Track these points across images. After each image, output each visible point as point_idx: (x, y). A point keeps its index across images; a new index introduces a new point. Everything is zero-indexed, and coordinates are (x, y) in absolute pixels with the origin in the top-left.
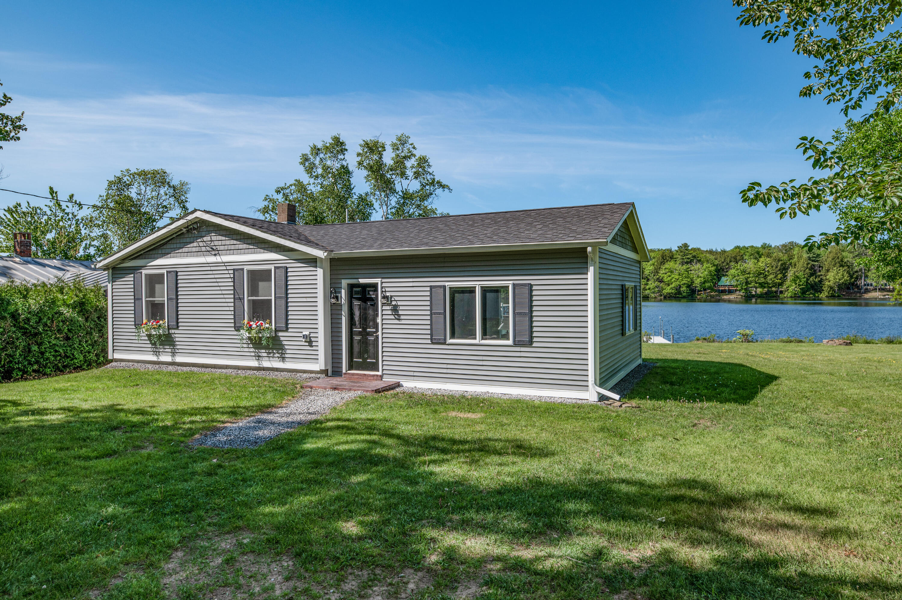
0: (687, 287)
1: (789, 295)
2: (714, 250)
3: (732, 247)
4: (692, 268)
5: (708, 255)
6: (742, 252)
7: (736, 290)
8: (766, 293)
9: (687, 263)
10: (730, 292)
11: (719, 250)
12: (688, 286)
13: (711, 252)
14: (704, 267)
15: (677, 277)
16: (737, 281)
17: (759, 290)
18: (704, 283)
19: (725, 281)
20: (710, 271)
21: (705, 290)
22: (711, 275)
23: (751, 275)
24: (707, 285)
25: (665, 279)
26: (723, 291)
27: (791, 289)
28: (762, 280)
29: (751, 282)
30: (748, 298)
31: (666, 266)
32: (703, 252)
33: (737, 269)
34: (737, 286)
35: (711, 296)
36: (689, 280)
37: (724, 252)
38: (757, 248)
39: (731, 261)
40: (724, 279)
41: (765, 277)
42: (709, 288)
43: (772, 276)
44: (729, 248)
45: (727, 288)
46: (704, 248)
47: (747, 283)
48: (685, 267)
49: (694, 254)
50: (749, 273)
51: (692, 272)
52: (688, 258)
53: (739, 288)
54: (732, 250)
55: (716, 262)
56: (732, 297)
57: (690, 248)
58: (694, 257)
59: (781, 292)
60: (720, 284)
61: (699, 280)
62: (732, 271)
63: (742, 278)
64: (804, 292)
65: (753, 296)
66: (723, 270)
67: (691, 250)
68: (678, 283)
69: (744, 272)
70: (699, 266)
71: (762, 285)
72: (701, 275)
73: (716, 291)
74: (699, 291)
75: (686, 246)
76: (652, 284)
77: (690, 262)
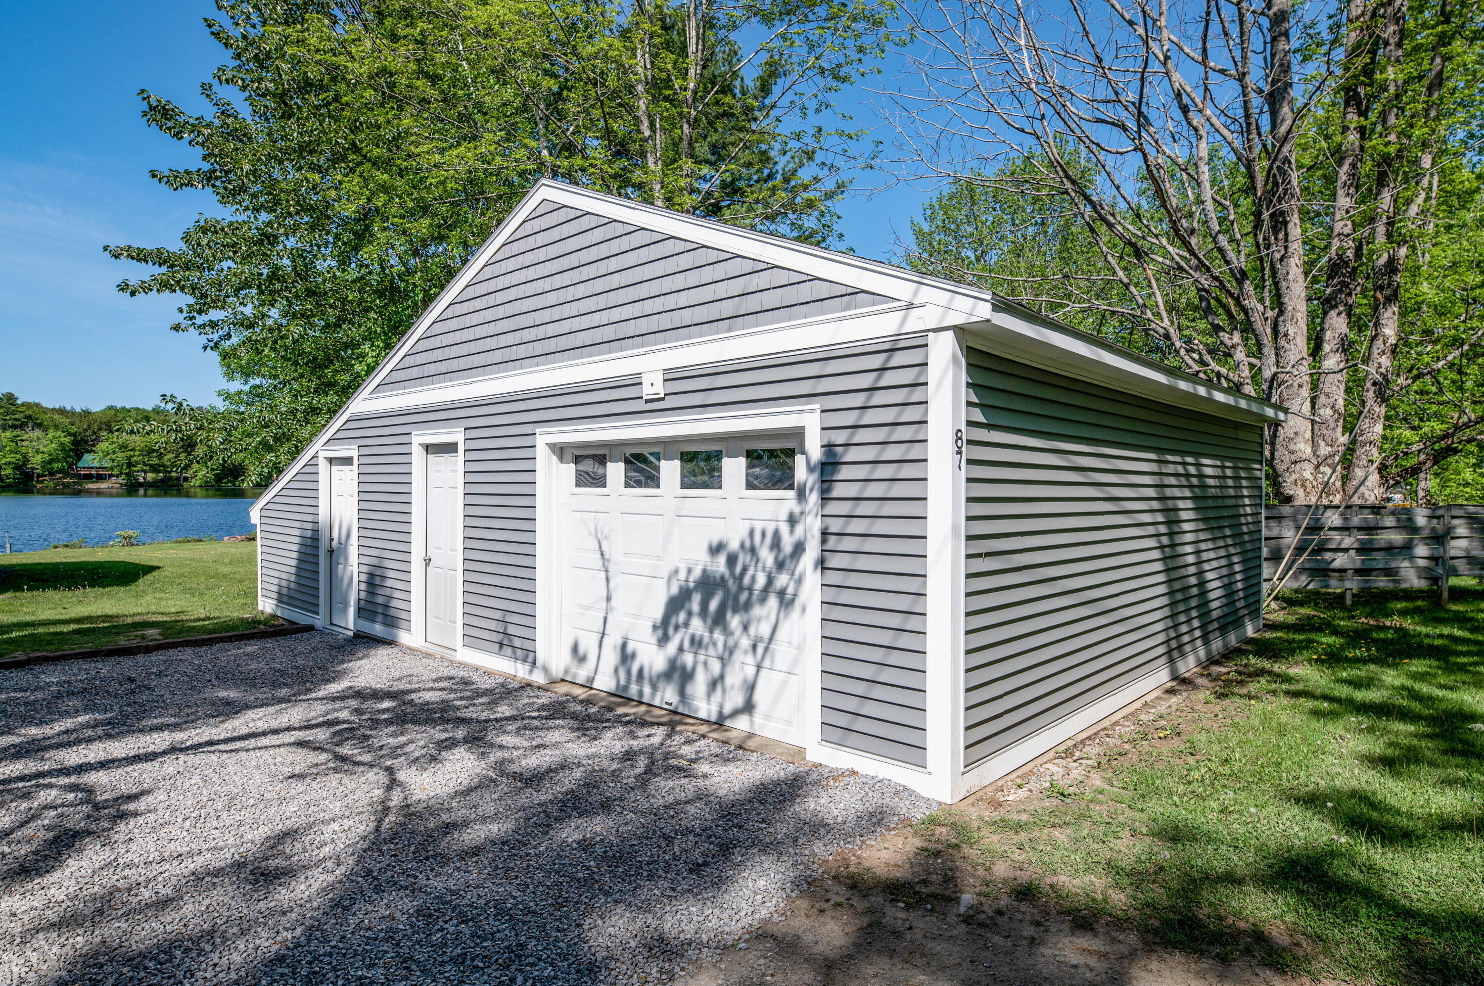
0: (14, 469)
1: (197, 484)
2: (68, 408)
3: (102, 407)
4: (25, 437)
5: (56, 417)
6: (121, 416)
7: (110, 476)
8: (162, 481)
9: (14, 427)
10: (100, 478)
11: (78, 410)
12: (17, 467)
13: (62, 412)
14: (50, 436)
16: (113, 461)
17: (151, 476)
18: (51, 462)
19: (90, 460)
20: (62, 444)
21: (52, 474)
22: (64, 450)
23: (137, 453)
24: (56, 466)
26: (88, 477)
27: (200, 475)
28: (155, 461)
29: (137, 463)
30: (132, 488)
32: (46, 411)
33: (113, 443)
34: (112, 469)
35: (63, 484)
36: (18, 456)
37: (86, 413)
38: (144, 410)
39: (100, 429)
40: (87, 457)
41: (160, 456)
42: (60, 471)
43: (170, 456)
44: (97, 406)
45: (94, 472)
46: (48, 404)
47: (130, 465)
48: (9, 434)
49: (30, 412)
50: (133, 450)
51: (26, 443)
52: (16, 419)
53: (116, 472)
54: (103, 412)
55: (74, 429)
56: (104, 485)
57: (19, 402)
58: (29, 417)
59: (186, 479)
60: (80, 464)
61: (39, 458)
62: (103, 446)
63: (121, 456)
64: (219, 478)
65: (141, 485)
66: (86, 442)
67: (23, 405)
69: (123, 447)
70: (38, 433)
71: (154, 469)
72: (42, 449)
73: (74, 476)
74: (39, 476)
75: (11, 396)
77: (22, 426)
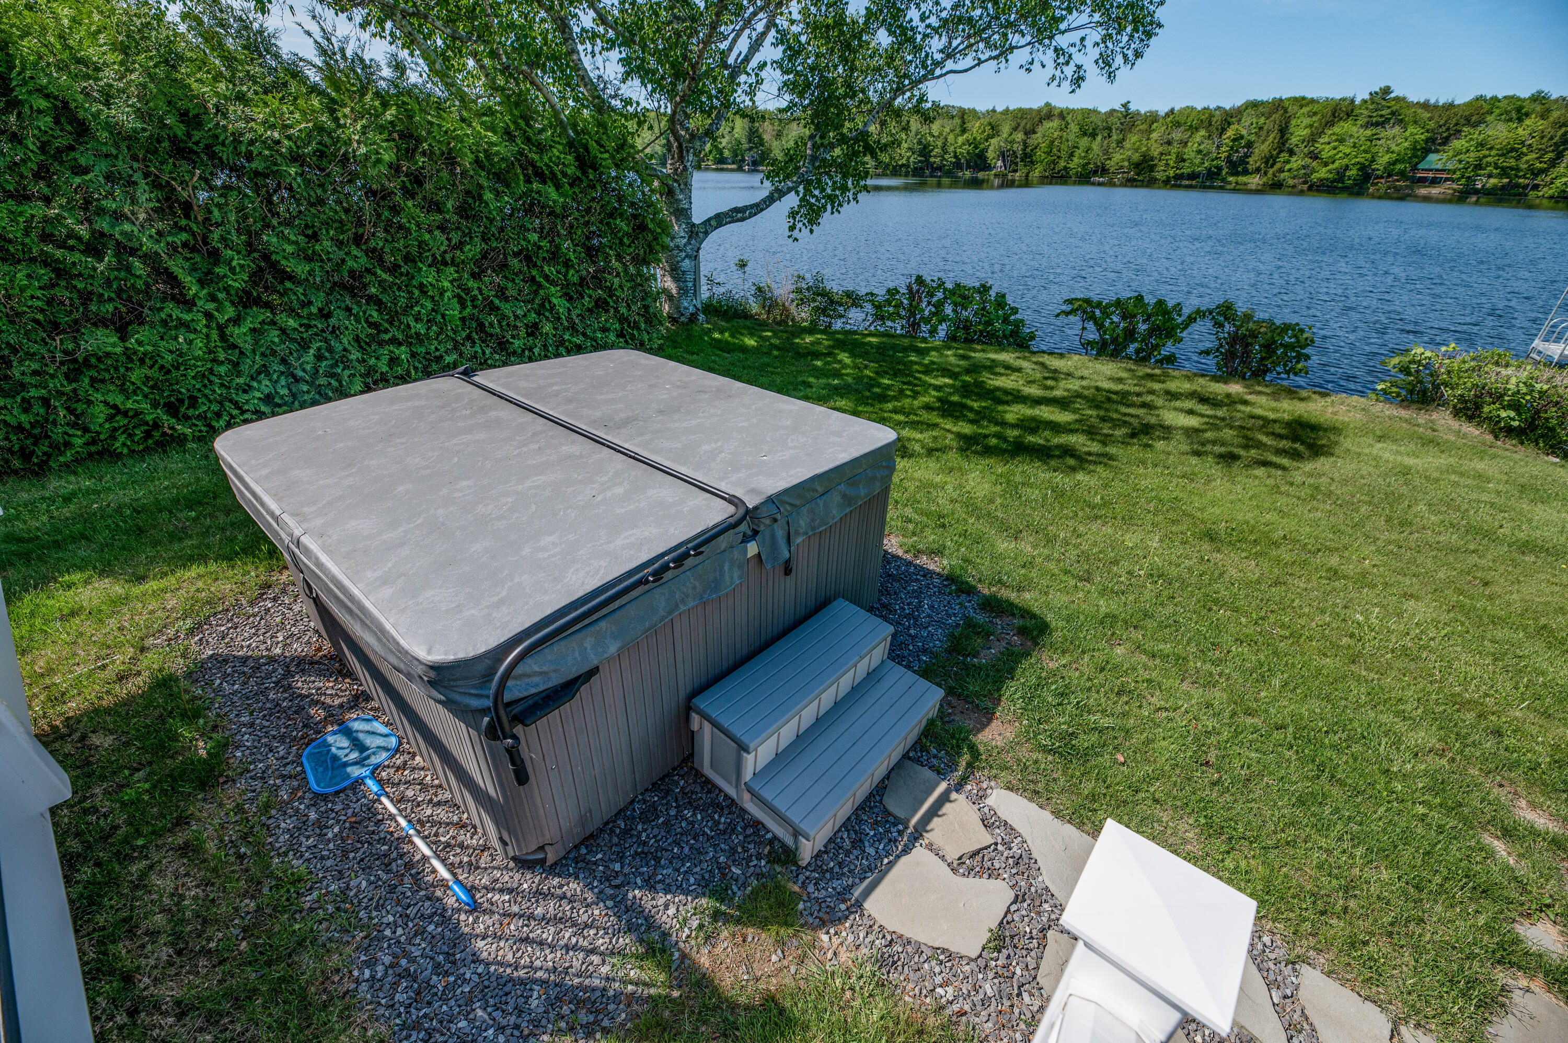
0: (1359, 169)
1: (1550, 192)
2: (1435, 101)
3: (1470, 98)
4: (1382, 135)
5: (1418, 111)
6: (1487, 107)
7: (1448, 180)
8: (1503, 188)
9: (1377, 124)
10: (1434, 182)
11: (1442, 103)
12: (1362, 168)
13: (1425, 106)
14: (1408, 133)
15: (1348, 151)
16: (1460, 161)
17: (1493, 182)
18: (1394, 163)
19: (1434, 160)
20: (1415, 142)
21: (1390, 175)
22: (1414, 149)
23: (1493, 152)
24: (1398, 167)
25: (1324, 155)
26: (1422, 180)
27: (1557, 182)
28: (1510, 163)
29: (1487, 165)
30: (1464, 195)
31: (1336, 129)
32: (1411, 105)
33: (1471, 139)
34: (1454, 171)
35: (1395, 187)
36: (1368, 156)
37: (1450, 106)
38: (1519, 99)
39: (1460, 124)
40: (1433, 157)
41: (1519, 157)
42: (1400, 173)
43: (1532, 156)
44: (1461, 99)
45: (1431, 175)
46: (1413, 98)
47: (1477, 167)
48: (1368, 132)
49: (1396, 108)
50: (1491, 149)
51: (1380, 142)
52: (1382, 116)
53: (1457, 175)
54: (1466, 104)
55: (1431, 125)
56: (1435, 191)
57: (1391, 96)
58: (1394, 113)
59: (1536, 187)
60: (1420, 166)
61: (1386, 157)
62: (1457, 144)
63: (1472, 157)
65: (1477, 192)
66: (1436, 141)
67: (1393, 99)
68: (1346, 161)
69: (1481, 146)
70: (1397, 130)
71: (1503, 172)
72: (1394, 148)
73: (1409, 179)
74: (1377, 177)
75: (1387, 90)
76: (1296, 163)
77: (1381, 124)
